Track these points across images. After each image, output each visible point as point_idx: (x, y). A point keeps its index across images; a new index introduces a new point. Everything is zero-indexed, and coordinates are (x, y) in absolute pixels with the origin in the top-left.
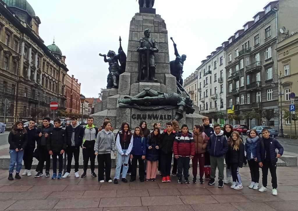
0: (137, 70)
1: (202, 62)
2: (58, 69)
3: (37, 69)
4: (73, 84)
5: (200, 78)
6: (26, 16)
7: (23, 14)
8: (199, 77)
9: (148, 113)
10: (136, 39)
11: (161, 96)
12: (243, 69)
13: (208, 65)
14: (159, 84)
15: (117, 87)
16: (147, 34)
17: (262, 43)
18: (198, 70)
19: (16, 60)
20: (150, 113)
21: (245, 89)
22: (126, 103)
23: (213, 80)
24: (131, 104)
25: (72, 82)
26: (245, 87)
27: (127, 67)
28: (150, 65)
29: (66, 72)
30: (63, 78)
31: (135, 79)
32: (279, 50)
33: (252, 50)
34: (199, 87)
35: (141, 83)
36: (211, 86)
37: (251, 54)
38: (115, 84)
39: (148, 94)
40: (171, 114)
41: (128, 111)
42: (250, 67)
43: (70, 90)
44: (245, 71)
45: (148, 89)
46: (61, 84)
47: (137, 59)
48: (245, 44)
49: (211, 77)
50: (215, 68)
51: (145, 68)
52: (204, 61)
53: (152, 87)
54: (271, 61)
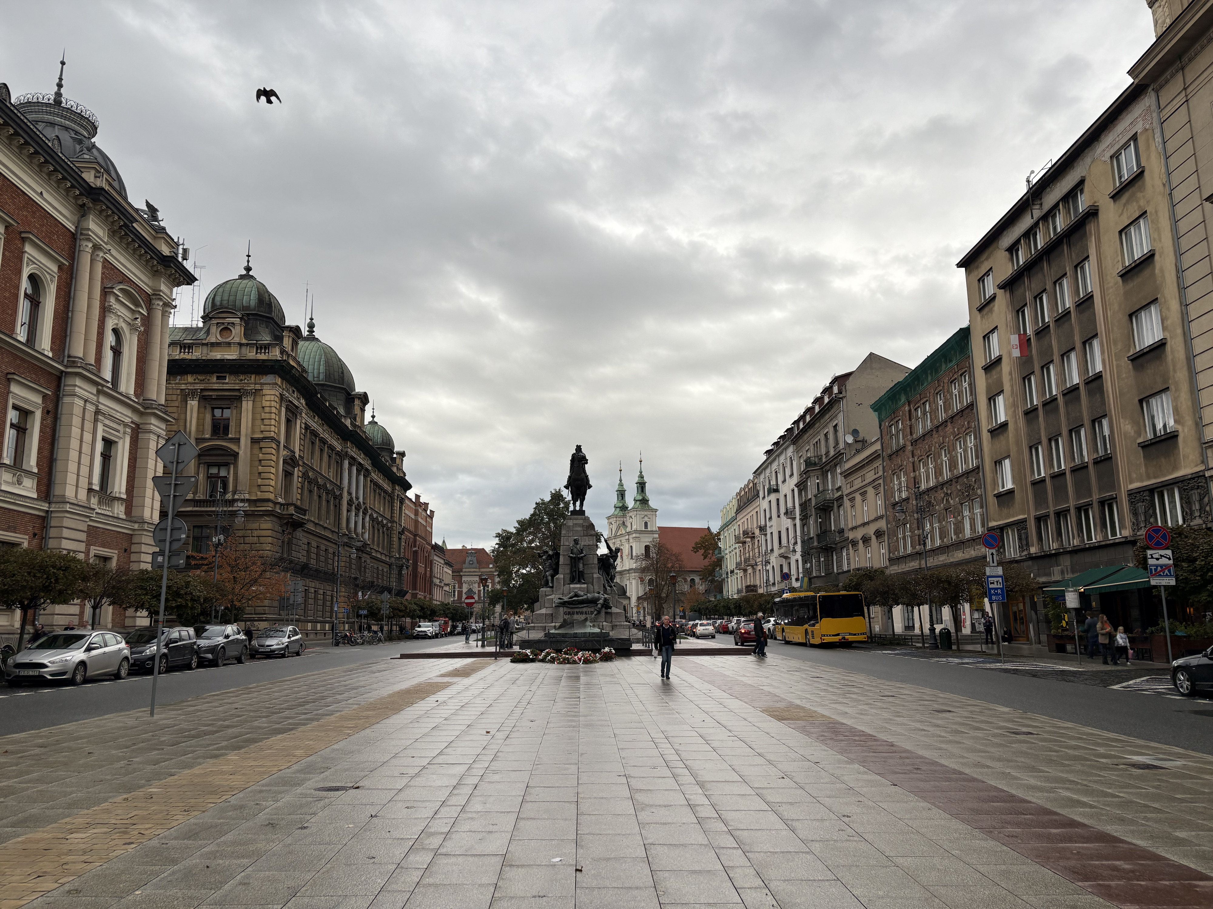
0: (568, 571)
1: (766, 452)
2: (389, 489)
3: (363, 507)
4: (420, 520)
5: (764, 498)
6: (342, 396)
7: (338, 394)
8: (761, 495)
9: (576, 610)
10: (567, 544)
11: (585, 597)
12: (810, 499)
13: (774, 466)
14: (586, 585)
15: (552, 587)
16: (576, 542)
17: (832, 453)
18: (759, 474)
19: (337, 500)
20: (578, 610)
21: (816, 544)
22: (560, 603)
23: (783, 510)
24: (563, 604)
25: (416, 513)
26: (815, 538)
27: (560, 570)
28: (579, 569)
29: (406, 492)
30: (401, 508)
31: (568, 581)
32: (847, 475)
33: (824, 460)
34: (763, 523)
35: (572, 586)
36: (779, 525)
37: (822, 468)
38: (550, 585)
39: (576, 595)
40: (593, 610)
41: (561, 609)
42: (821, 498)
43: (412, 537)
44: (813, 505)
45: (576, 590)
46: (397, 529)
47: (568, 562)
48: (817, 442)
49: (778, 500)
50: (784, 481)
51: (575, 571)
52: (768, 452)
53: (580, 589)
54: (840, 493)
